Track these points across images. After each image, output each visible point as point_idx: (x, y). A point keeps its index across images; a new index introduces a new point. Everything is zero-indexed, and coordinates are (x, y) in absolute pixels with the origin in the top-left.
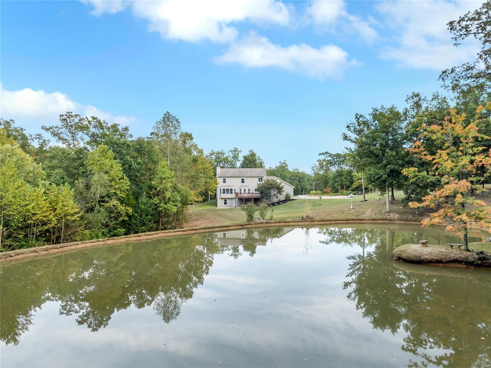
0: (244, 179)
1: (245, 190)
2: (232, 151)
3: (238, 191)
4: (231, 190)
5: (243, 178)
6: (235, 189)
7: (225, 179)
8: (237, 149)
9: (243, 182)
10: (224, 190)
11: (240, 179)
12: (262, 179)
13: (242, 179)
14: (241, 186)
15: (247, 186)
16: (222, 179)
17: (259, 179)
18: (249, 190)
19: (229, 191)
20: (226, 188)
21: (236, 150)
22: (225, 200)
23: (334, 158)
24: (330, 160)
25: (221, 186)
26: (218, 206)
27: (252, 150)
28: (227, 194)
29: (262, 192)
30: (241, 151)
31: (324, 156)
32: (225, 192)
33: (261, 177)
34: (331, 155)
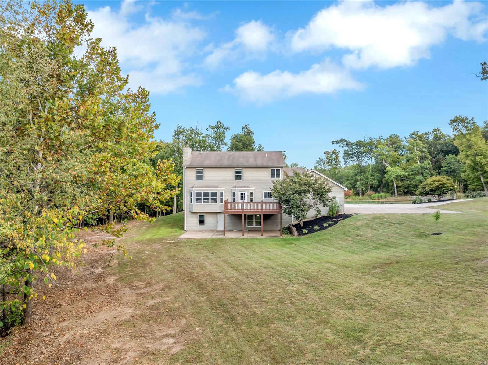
0: (240, 172)
1: (243, 196)
2: (213, 128)
3: (228, 197)
4: (214, 194)
5: (238, 170)
6: (222, 194)
7: (201, 173)
8: (221, 123)
9: (238, 177)
10: (198, 194)
11: (232, 173)
12: (278, 171)
13: (237, 172)
14: (235, 187)
15: (248, 187)
16: (194, 172)
17: (273, 171)
18: (252, 196)
20: (202, 191)
21: (219, 126)
22: (201, 217)
23: (353, 147)
24: (348, 150)
25: (191, 186)
26: (186, 229)
27: (246, 126)
28: (204, 202)
29: (287, 201)
30: (228, 128)
31: (339, 144)
32: (200, 199)
33: (276, 169)
34: (348, 144)
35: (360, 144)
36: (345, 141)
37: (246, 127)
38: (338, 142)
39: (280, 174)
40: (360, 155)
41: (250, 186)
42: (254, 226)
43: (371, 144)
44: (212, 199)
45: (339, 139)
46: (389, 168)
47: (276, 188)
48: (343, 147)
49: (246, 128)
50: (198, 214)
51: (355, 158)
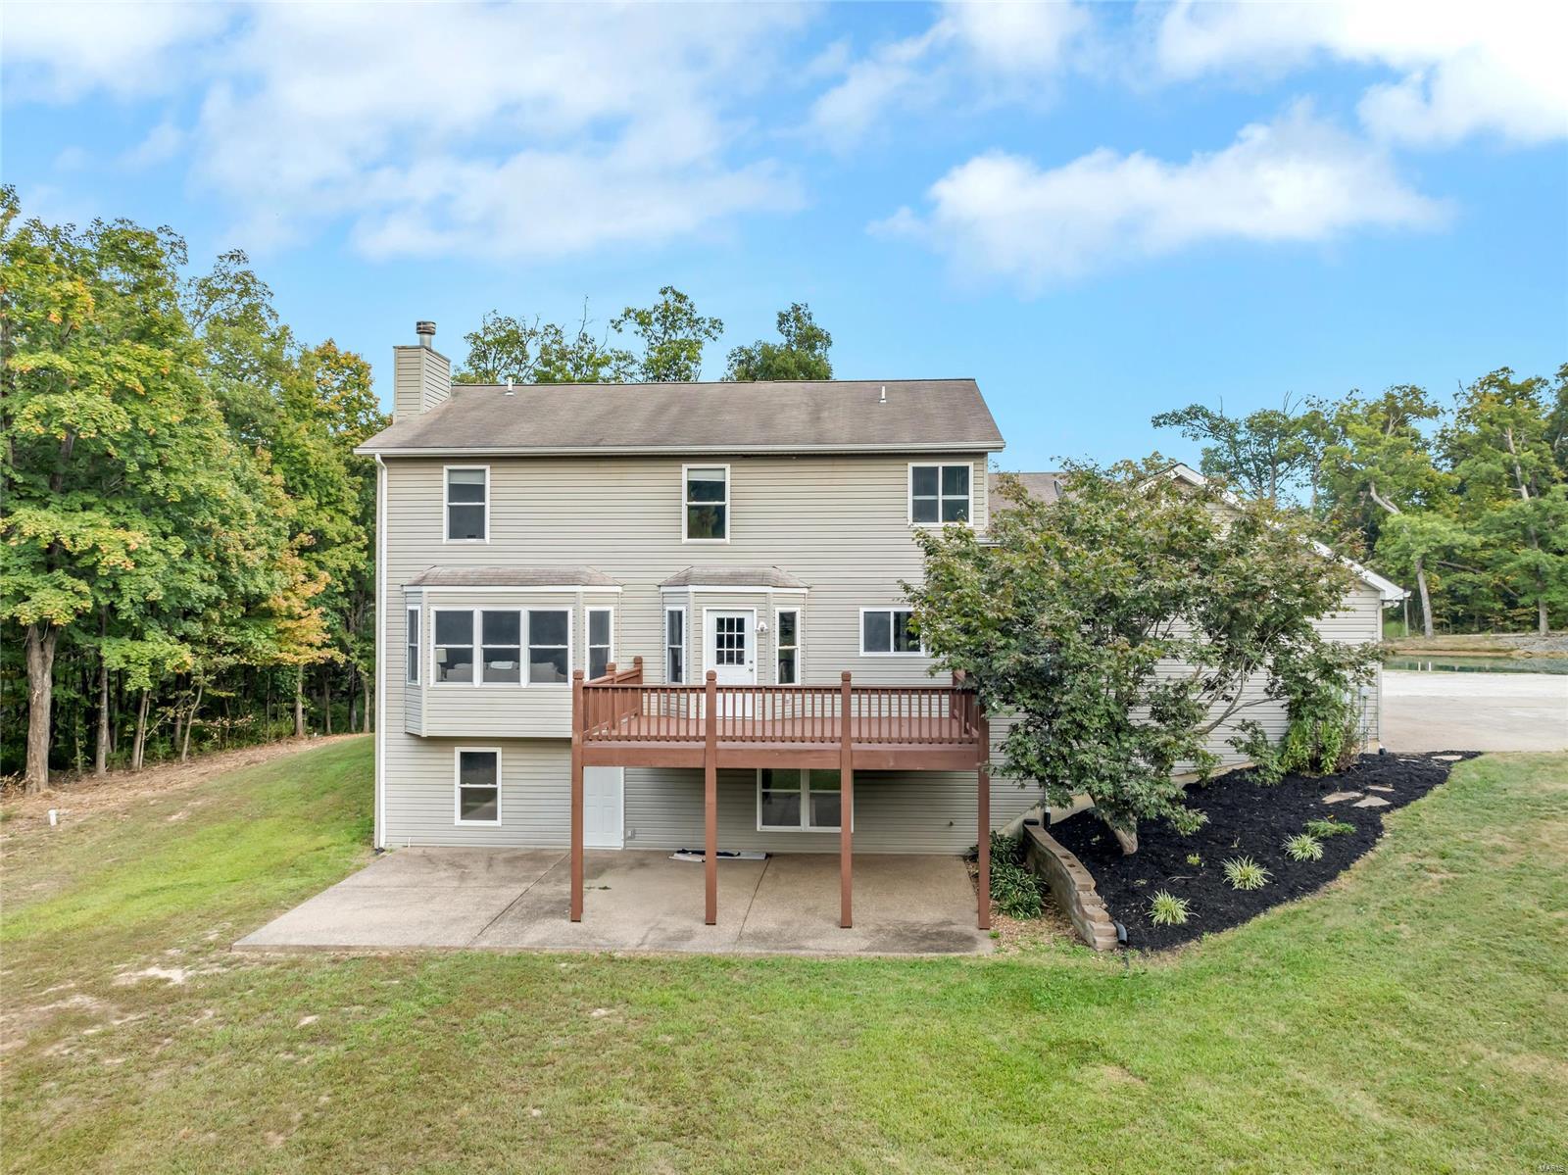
0: (716, 490)
1: (730, 634)
2: (643, 319)
3: (636, 641)
4: (550, 626)
5: (706, 473)
6: (599, 624)
7: (478, 492)
8: (681, 298)
9: (707, 521)
10: (452, 626)
12: (957, 480)
13: (697, 489)
14: (685, 580)
15: (763, 580)
16: (435, 489)
17: (924, 482)
18: (788, 638)
19: (525, 647)
20: (478, 604)
21: (674, 312)
22: (477, 763)
23: (1239, 437)
24: (1216, 451)
25: (415, 577)
26: (381, 840)
27: (796, 308)
28: (489, 676)
29: (1036, 683)
30: (717, 324)
31: (1178, 429)
32: (466, 657)
33: (940, 464)
34: (1216, 427)
35: (1267, 426)
36: (1206, 415)
37: (793, 318)
38: (1177, 419)
39: (971, 497)
40: (1265, 469)
41: (782, 573)
42: (805, 826)
43: (1313, 424)
44: (537, 657)
45: (1181, 406)
46: (1396, 516)
47: (943, 580)
48: (1196, 437)
49: (797, 319)
50: (458, 750)
51: (1244, 480)
